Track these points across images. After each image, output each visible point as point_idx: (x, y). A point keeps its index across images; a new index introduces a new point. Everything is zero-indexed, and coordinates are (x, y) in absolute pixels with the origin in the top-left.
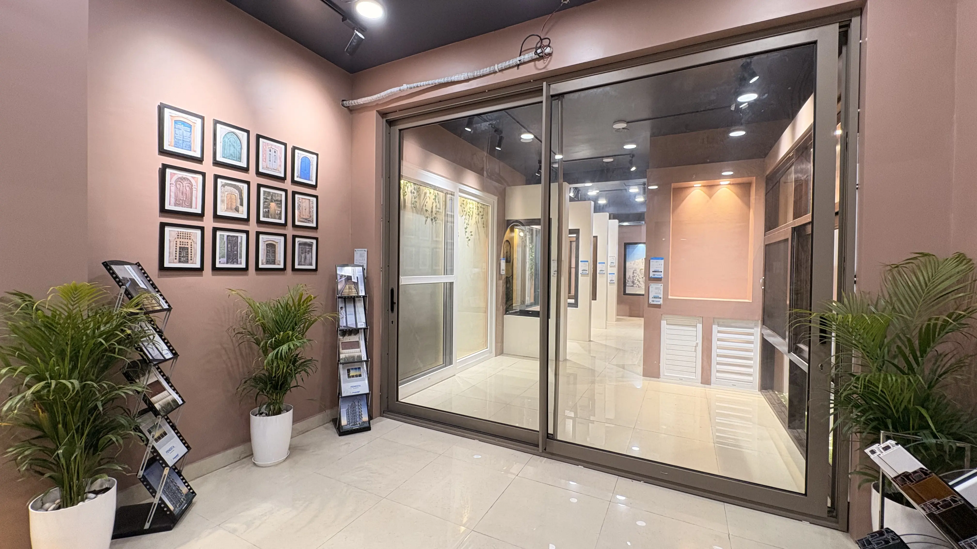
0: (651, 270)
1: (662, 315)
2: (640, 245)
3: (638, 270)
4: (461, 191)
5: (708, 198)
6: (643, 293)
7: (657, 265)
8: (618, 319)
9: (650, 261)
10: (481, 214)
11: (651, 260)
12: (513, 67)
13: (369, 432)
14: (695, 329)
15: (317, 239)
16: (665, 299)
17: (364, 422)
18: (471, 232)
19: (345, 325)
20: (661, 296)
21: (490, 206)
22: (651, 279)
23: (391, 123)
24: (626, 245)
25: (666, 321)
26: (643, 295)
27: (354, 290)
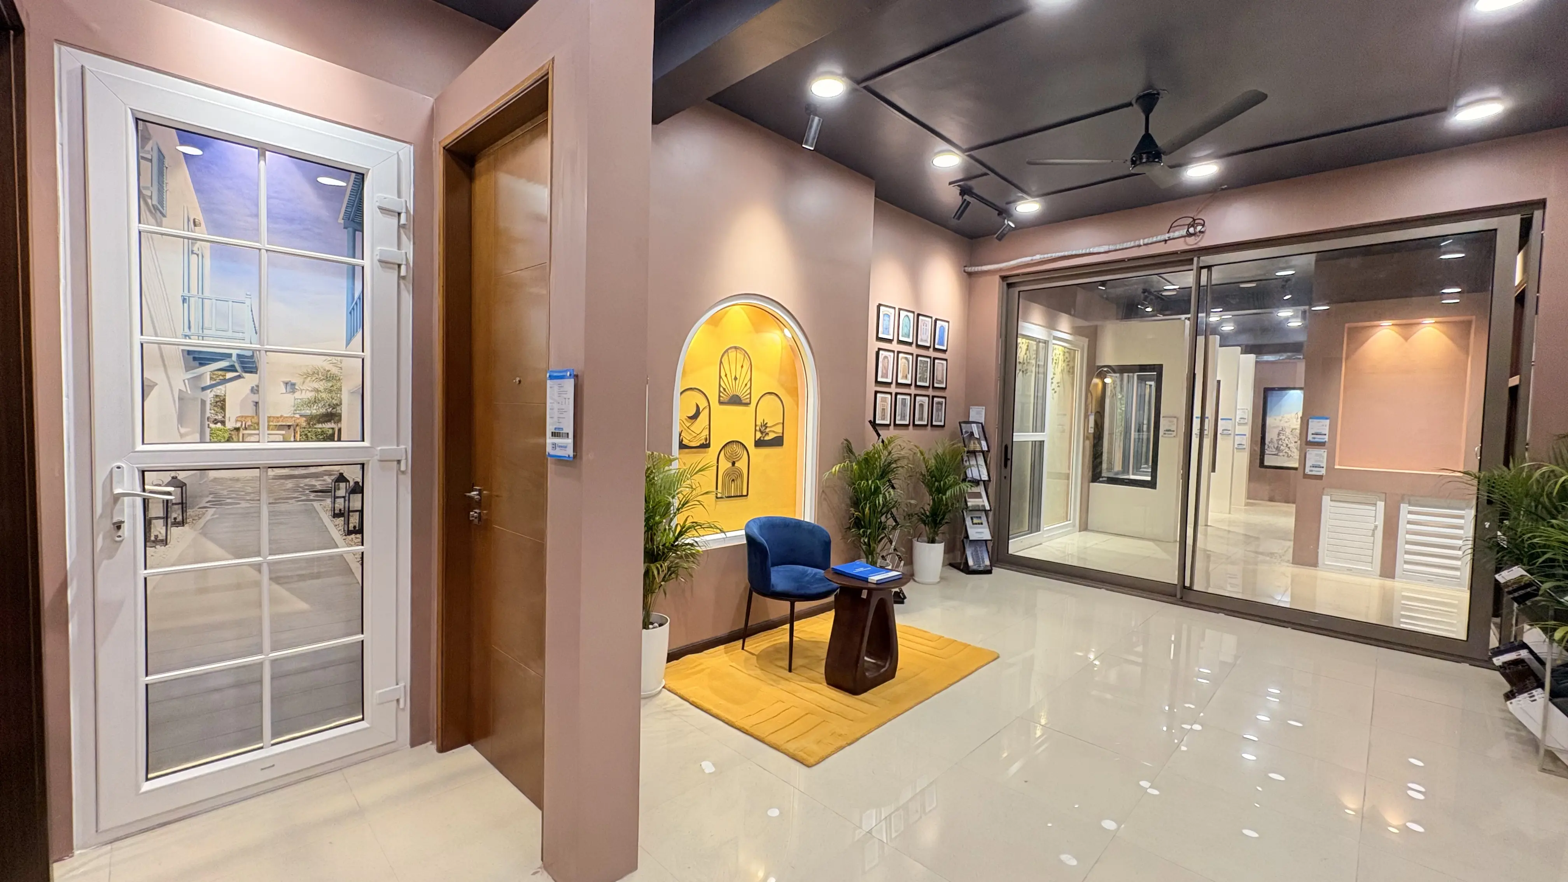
0: (1310, 432)
1: (1323, 489)
2: (1292, 392)
3: (1288, 431)
4: (1055, 338)
5: (1401, 340)
6: (1296, 465)
7: (1320, 427)
8: (1248, 502)
9: (1308, 420)
10: (1067, 360)
11: (1310, 420)
12: (1160, 242)
13: (990, 575)
14: (1374, 508)
15: (945, 398)
16: (1330, 467)
17: (986, 566)
18: (1058, 383)
19: (971, 476)
20: (1324, 465)
21: (1080, 350)
22: (1308, 443)
23: (1010, 285)
24: (1267, 391)
25: (1329, 497)
26: (1296, 469)
27: (978, 445)
